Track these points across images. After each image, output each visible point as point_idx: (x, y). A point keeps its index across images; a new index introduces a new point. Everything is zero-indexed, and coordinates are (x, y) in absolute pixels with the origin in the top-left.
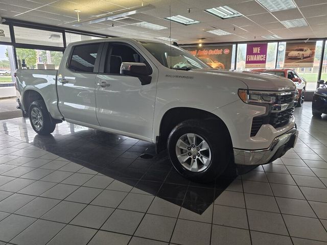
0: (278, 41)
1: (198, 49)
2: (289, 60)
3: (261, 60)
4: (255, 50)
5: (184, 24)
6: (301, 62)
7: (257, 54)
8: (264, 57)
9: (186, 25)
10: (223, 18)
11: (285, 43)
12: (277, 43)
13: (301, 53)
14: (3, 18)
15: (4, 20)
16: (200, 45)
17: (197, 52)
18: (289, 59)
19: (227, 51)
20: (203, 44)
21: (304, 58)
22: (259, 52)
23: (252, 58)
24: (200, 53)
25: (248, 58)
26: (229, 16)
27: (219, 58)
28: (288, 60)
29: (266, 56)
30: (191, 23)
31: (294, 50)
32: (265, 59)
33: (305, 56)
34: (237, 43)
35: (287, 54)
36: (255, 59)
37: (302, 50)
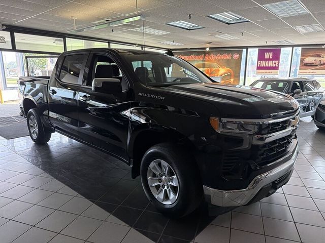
0: (293, 46)
1: (205, 53)
2: (305, 67)
3: (274, 66)
4: (267, 55)
5: (187, 29)
6: (317, 69)
7: (269, 60)
8: (277, 63)
9: (189, 30)
10: (228, 24)
11: (300, 48)
12: (291, 48)
13: (318, 59)
14: (3, 25)
15: (5, 27)
16: (208, 49)
17: (204, 56)
18: (305, 65)
19: (236, 56)
20: (210, 48)
21: (321, 65)
22: (271, 58)
23: (264, 64)
24: (208, 57)
25: (259, 63)
26: (235, 22)
27: (228, 63)
28: (303, 67)
29: (279, 62)
30: (195, 28)
31: (310, 56)
32: (278, 65)
33: (322, 62)
34: (247, 48)
35: (302, 60)
36: (267, 65)
37: (319, 56)
